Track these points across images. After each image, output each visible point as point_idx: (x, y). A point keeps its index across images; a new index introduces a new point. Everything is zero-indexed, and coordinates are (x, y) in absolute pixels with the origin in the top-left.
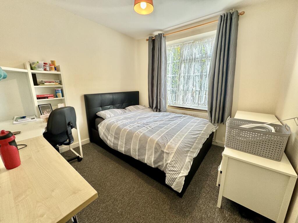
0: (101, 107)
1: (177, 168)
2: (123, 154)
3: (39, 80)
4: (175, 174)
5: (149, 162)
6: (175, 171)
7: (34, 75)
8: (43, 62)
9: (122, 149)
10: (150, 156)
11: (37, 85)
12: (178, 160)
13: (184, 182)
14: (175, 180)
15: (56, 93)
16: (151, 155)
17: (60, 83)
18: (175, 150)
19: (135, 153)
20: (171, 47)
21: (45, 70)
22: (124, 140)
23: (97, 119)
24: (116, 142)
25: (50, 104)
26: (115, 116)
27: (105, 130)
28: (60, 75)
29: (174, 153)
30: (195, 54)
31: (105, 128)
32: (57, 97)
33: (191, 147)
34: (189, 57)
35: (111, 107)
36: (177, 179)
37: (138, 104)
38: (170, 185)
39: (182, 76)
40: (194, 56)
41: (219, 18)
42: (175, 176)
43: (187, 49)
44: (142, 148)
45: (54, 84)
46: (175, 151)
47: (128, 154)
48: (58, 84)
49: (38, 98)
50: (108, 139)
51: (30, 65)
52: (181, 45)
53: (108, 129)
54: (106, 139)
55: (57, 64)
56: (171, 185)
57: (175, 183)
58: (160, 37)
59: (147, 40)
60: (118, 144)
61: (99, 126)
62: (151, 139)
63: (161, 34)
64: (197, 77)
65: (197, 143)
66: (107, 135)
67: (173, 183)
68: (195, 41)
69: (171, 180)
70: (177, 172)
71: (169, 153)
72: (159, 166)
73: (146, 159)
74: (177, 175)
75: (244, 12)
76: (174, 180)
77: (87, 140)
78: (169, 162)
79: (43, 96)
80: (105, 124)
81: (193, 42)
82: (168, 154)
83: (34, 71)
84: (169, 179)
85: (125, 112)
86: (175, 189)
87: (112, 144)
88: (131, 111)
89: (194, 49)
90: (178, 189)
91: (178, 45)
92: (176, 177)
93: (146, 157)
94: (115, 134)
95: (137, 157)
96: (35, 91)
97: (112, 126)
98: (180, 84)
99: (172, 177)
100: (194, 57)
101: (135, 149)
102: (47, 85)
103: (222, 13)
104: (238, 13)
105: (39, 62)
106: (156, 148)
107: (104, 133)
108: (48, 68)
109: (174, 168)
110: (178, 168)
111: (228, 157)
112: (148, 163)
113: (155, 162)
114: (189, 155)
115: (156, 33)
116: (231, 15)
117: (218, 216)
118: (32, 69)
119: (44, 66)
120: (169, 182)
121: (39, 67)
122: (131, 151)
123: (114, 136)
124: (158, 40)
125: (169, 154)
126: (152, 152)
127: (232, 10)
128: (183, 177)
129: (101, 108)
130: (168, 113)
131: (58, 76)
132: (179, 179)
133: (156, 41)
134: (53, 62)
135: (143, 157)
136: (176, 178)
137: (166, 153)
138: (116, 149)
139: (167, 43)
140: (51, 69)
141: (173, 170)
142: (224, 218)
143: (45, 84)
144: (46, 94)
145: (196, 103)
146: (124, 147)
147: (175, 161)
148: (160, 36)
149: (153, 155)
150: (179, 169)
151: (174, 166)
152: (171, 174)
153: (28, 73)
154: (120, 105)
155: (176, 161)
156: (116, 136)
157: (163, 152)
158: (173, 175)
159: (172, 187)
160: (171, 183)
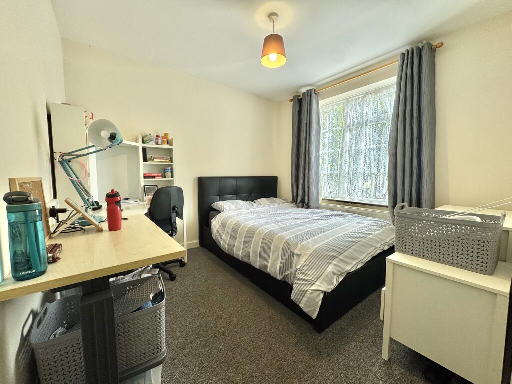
0: (219, 196)
1: (309, 277)
2: (239, 260)
3: (148, 157)
4: (306, 284)
5: (273, 271)
6: (307, 281)
7: (145, 150)
8: (156, 135)
9: (239, 253)
10: (275, 261)
11: (147, 162)
12: (313, 266)
13: (321, 302)
14: (305, 293)
15: (165, 172)
16: (277, 259)
17: (171, 160)
18: (311, 251)
19: (256, 258)
20: (329, 107)
21: (157, 144)
22: (243, 240)
23: (212, 213)
24: (232, 243)
25: (157, 186)
26: (236, 209)
27: (220, 226)
28: (172, 149)
29: (309, 255)
30: (367, 114)
31: (220, 223)
32: (165, 178)
33: (341, 254)
34: (356, 121)
35: (233, 198)
36: (308, 293)
37: (276, 197)
38: (297, 302)
39: (346, 151)
40: (365, 118)
41: (399, 58)
42: (305, 288)
43: (354, 109)
44: (266, 250)
45: (164, 161)
46: (310, 253)
47: (246, 261)
48: (168, 161)
49: (145, 177)
50: (221, 238)
51: (143, 138)
52: (344, 103)
53: (224, 225)
54: (220, 239)
55: (170, 138)
56: (300, 303)
57: (305, 299)
58: (309, 95)
59: (291, 101)
60: (234, 246)
61: (213, 221)
62: (278, 238)
63: (311, 90)
64: (372, 151)
65: (355, 250)
66: (221, 233)
67: (302, 300)
68: (367, 94)
69: (299, 294)
70: (309, 282)
71: (301, 255)
72: (287, 276)
73: (269, 266)
74: (309, 287)
75: (442, 44)
76: (303, 295)
77: (196, 242)
78: (299, 267)
79: (150, 175)
80: (221, 218)
81: (364, 98)
82: (299, 256)
83: (145, 145)
84: (296, 292)
85: (253, 206)
86: (306, 310)
87: (227, 247)
88: (261, 205)
89: (365, 108)
90: (310, 311)
91: (340, 104)
92: (307, 289)
93: (270, 264)
94: (232, 231)
95: (258, 264)
96: (143, 168)
97: (230, 221)
98: (343, 163)
99: (301, 289)
100: (365, 120)
101: (256, 253)
102: (156, 162)
103: (404, 51)
104: (432, 46)
105: (152, 135)
106: (284, 249)
107: (218, 231)
108: (160, 142)
109: (305, 276)
110: (311, 276)
111: (394, 264)
112: (272, 273)
113: (282, 270)
114: (334, 262)
115: (304, 90)
116: (420, 51)
117: (379, 370)
118: (143, 143)
119: (156, 139)
120: (296, 297)
121: (151, 141)
122: (251, 256)
123: (231, 235)
124: (307, 98)
125: (301, 257)
126: (279, 255)
127: (422, 43)
128: (319, 292)
129: (218, 198)
130: (321, 210)
131: (170, 151)
132: (312, 293)
133: (304, 101)
134: (166, 135)
135: (265, 264)
136: (307, 291)
137: (298, 255)
138: (231, 253)
139: (321, 103)
140: (163, 143)
141: (304, 278)
142: (391, 375)
143: (155, 160)
144: (154, 173)
145: (372, 195)
146: (242, 250)
147: (308, 267)
148: (310, 93)
149: (280, 260)
150: (313, 278)
151: (306, 273)
152: (300, 284)
153: (139, 147)
154: (246, 196)
155: (310, 267)
156: (234, 235)
157: (293, 253)
158: (303, 286)
159: (302, 306)
160: (299, 299)
